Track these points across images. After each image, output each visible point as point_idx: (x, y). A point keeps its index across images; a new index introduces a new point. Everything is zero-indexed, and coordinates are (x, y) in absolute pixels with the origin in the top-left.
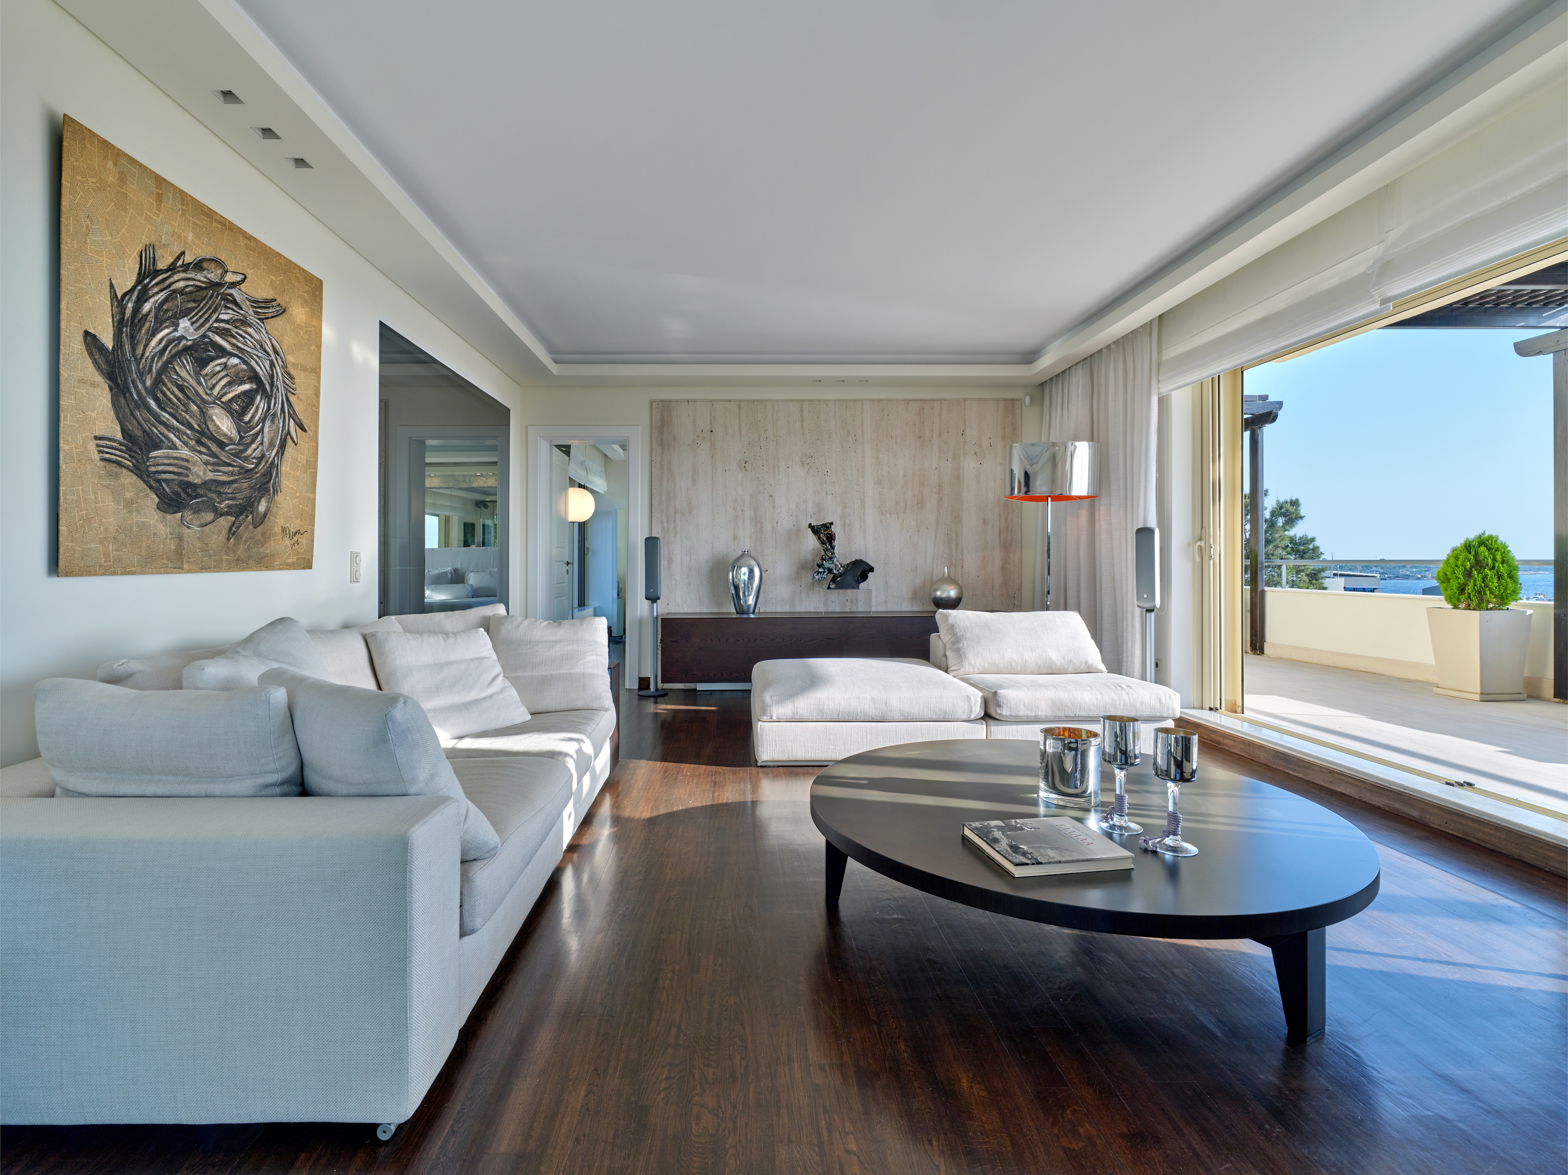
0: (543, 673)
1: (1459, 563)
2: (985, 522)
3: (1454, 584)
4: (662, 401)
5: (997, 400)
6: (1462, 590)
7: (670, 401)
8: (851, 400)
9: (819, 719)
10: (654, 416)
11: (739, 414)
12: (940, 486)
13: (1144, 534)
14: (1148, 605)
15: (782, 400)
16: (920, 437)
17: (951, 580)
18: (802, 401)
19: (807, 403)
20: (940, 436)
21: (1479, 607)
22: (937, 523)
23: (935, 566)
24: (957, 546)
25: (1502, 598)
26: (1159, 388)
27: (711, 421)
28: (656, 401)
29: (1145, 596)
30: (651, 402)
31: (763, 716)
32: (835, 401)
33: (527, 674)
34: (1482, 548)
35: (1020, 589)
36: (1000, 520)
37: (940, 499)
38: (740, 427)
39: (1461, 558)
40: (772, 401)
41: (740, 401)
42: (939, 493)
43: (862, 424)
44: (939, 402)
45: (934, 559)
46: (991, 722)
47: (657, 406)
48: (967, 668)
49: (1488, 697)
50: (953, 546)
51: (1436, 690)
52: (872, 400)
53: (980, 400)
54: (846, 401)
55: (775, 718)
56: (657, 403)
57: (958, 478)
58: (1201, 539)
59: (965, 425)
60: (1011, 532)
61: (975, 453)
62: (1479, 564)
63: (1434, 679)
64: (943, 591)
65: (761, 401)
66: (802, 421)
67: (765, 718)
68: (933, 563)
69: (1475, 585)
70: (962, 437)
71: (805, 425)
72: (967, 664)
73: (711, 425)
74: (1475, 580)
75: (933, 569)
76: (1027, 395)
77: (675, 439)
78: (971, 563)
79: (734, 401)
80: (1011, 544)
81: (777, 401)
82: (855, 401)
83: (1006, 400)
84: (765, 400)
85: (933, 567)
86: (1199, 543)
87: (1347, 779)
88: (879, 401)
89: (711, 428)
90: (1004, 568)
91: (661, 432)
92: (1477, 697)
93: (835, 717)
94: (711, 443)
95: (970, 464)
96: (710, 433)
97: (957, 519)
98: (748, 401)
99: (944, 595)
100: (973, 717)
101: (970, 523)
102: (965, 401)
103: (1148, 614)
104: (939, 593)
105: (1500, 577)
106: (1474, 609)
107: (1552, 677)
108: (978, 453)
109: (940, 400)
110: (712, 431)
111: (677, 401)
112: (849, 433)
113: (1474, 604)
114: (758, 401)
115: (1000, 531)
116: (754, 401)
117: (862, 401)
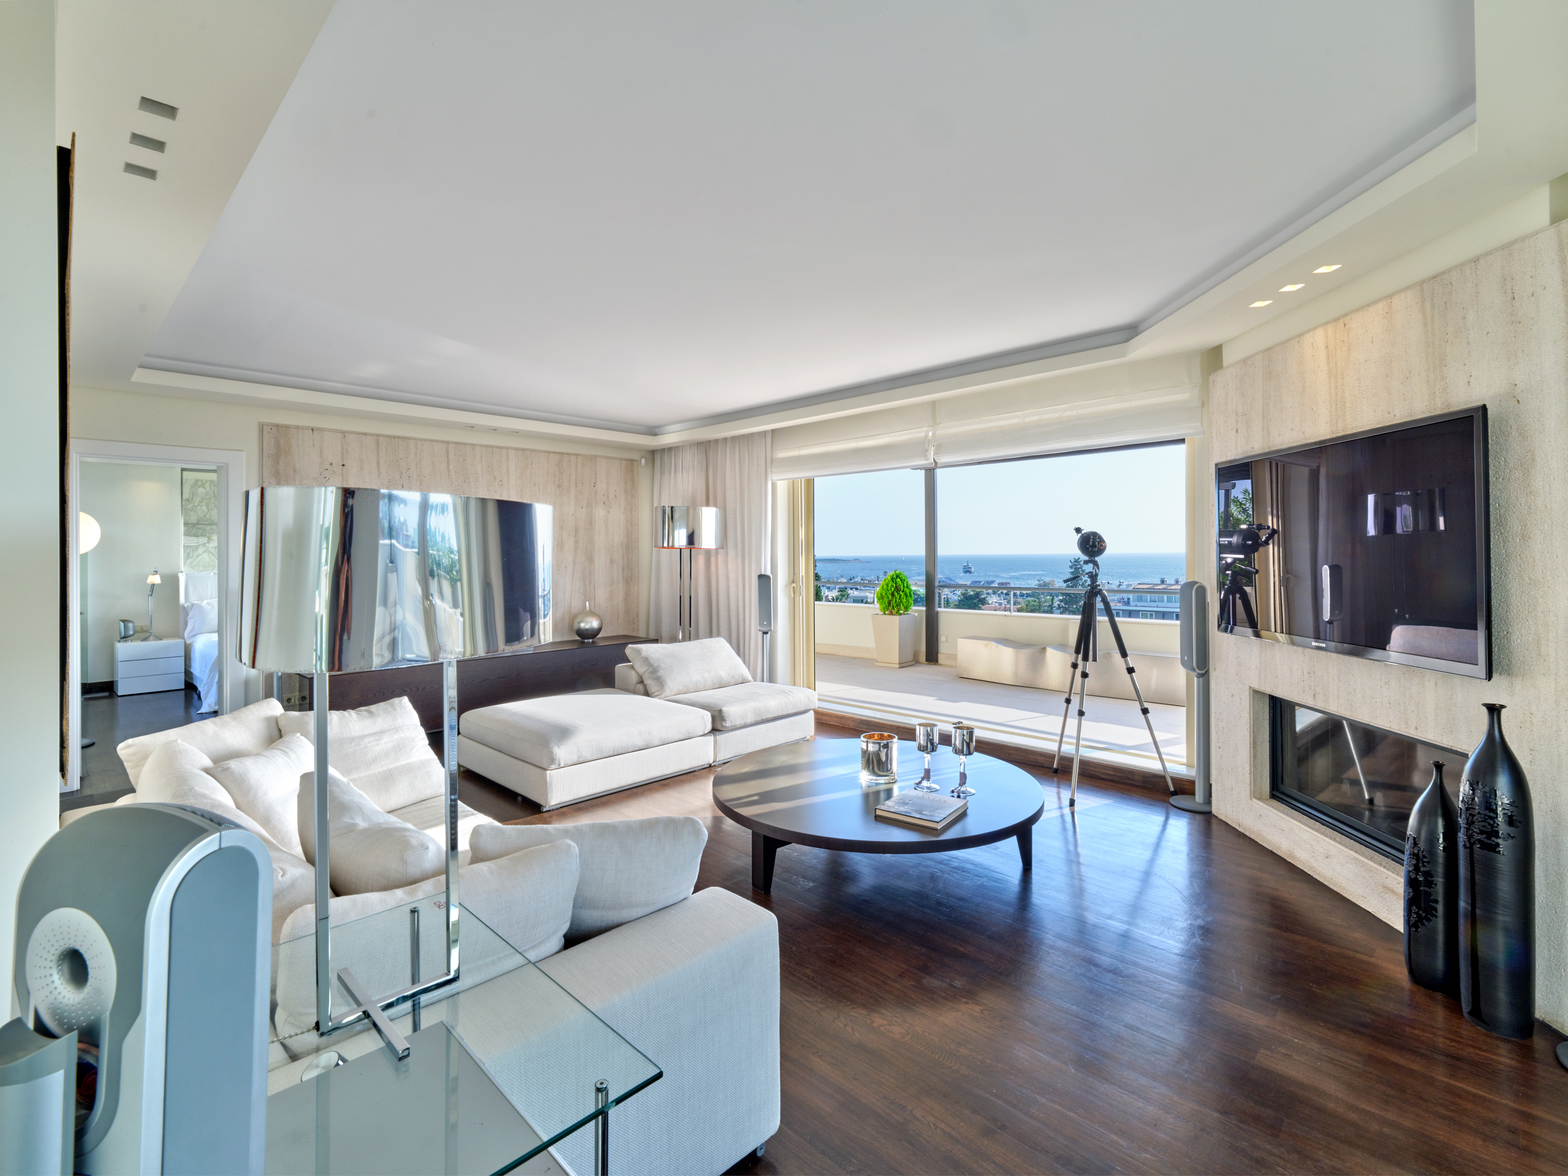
0: (380, 770)
1: (889, 588)
2: (612, 561)
3: (886, 600)
4: (277, 426)
5: (621, 459)
6: (889, 603)
7: (288, 427)
8: (497, 447)
9: (599, 757)
10: (265, 443)
11: (378, 450)
12: (576, 530)
13: (763, 579)
14: (765, 629)
15: (426, 440)
16: (559, 487)
17: (592, 613)
18: (448, 443)
19: (453, 445)
20: (576, 486)
21: (898, 613)
22: (574, 562)
23: (573, 600)
24: (590, 582)
25: (907, 608)
26: (772, 477)
27: (342, 454)
28: (268, 425)
29: (765, 623)
30: (261, 427)
31: (552, 765)
32: (481, 446)
33: (363, 775)
34: (898, 580)
35: (638, 616)
36: (623, 559)
37: (577, 542)
38: (378, 463)
39: (890, 586)
40: (415, 439)
41: (378, 435)
42: (575, 536)
43: (508, 470)
44: (575, 456)
45: (571, 594)
46: (717, 733)
47: (269, 430)
48: (668, 692)
49: (903, 665)
50: (587, 583)
51: (876, 664)
52: (517, 449)
53: (607, 458)
54: (492, 447)
55: (562, 765)
56: (270, 427)
57: (591, 523)
58: (793, 582)
59: (596, 478)
60: (631, 569)
61: (604, 503)
62: (897, 589)
63: (875, 656)
64: (587, 623)
65: (403, 438)
66: (448, 463)
67: (553, 767)
68: (571, 598)
69: (896, 601)
70: (594, 488)
71: (451, 467)
72: (668, 689)
73: (342, 458)
74: (896, 598)
75: (571, 603)
76: (642, 457)
77: (295, 470)
78: (601, 595)
79: (371, 435)
80: (631, 579)
81: (421, 440)
82: (500, 448)
83: (627, 460)
84: (406, 438)
85: (571, 601)
86: (793, 585)
87: (907, 731)
88: (523, 450)
89: (343, 461)
90: (626, 600)
91: (276, 461)
92: (897, 666)
93: (611, 753)
94: (343, 477)
95: (600, 512)
96: (341, 467)
97: (590, 559)
98: (387, 436)
99: (588, 627)
100: (706, 732)
101: (601, 562)
102: (596, 458)
103: (765, 635)
104: (582, 625)
105: (906, 595)
106: (894, 615)
107: (925, 651)
108: (606, 503)
109: (576, 455)
110: (343, 465)
111: (297, 427)
112: (495, 478)
113: (894, 612)
114: (398, 437)
115: (623, 569)
116: (395, 437)
117: (507, 448)
